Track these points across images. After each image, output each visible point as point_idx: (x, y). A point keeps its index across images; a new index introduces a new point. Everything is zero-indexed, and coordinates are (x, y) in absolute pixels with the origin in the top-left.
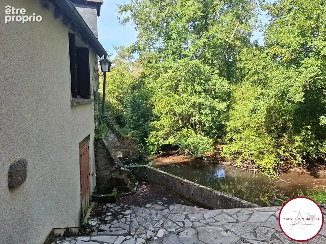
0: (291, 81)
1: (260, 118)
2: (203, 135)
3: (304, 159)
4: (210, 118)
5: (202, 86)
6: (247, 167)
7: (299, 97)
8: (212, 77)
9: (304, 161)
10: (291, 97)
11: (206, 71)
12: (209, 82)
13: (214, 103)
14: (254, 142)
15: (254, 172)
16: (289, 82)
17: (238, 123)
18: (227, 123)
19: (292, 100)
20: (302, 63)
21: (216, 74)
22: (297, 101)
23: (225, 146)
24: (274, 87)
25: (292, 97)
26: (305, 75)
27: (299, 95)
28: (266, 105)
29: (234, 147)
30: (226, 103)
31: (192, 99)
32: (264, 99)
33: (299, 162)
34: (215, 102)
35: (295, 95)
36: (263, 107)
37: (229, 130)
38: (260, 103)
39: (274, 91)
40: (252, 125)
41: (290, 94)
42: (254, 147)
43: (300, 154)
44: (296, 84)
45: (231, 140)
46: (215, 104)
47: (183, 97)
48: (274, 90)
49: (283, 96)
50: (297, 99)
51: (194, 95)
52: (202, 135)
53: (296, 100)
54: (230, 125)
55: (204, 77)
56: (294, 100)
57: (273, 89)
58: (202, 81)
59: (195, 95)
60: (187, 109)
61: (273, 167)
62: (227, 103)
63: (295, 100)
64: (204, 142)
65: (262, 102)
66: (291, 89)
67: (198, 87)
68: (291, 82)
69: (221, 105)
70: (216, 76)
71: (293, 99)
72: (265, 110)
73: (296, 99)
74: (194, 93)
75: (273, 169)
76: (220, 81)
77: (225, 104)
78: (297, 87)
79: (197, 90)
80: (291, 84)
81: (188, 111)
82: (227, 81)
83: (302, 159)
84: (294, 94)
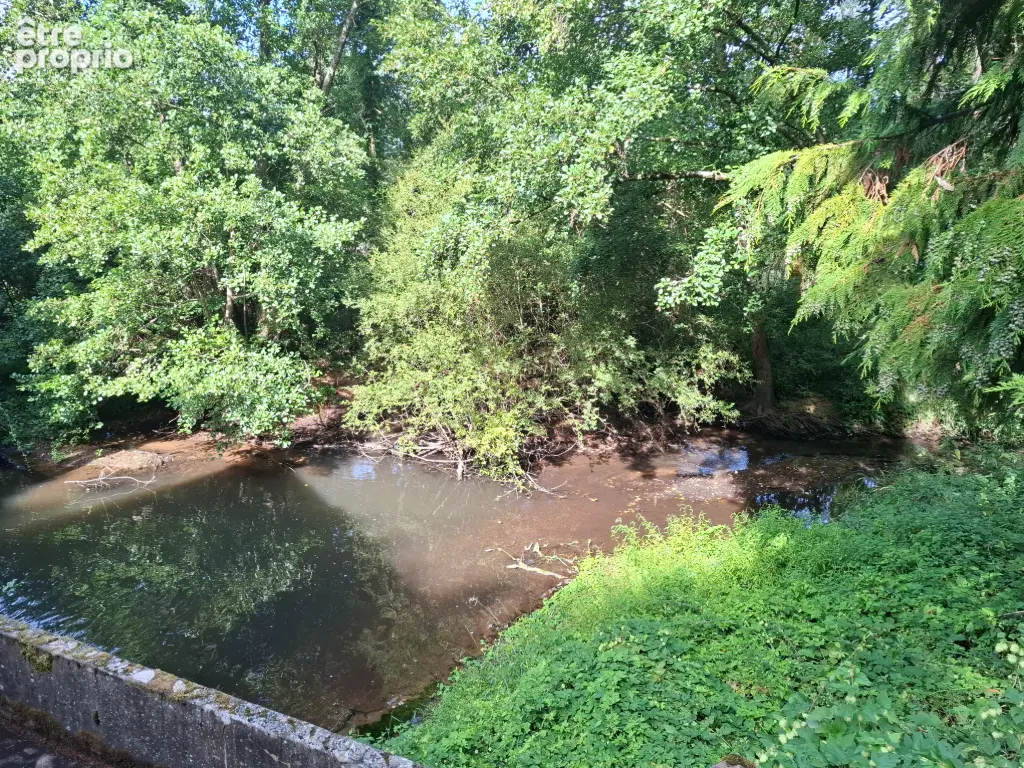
0: (570, 139)
1: (469, 284)
2: (278, 350)
3: (603, 417)
4: (291, 285)
5: (252, 146)
6: (440, 453)
7: (594, 203)
8: (291, 112)
9: (603, 420)
10: (570, 206)
11: (268, 83)
12: (280, 133)
13: (306, 223)
14: (454, 373)
15: (459, 471)
16: (563, 141)
17: (399, 303)
18: (363, 304)
19: (573, 215)
20: (607, 70)
21: (310, 101)
22: (589, 219)
23: (357, 390)
24: (513, 165)
25: (573, 202)
26: (615, 119)
27: (596, 195)
28: (487, 234)
29: (390, 392)
30: (351, 224)
31: (208, 199)
32: (481, 212)
33: (589, 425)
34: (313, 219)
35: (582, 195)
36: (477, 244)
37: (369, 331)
38: (467, 228)
39: (512, 178)
40: (448, 309)
41: (568, 189)
42: (455, 390)
43: (593, 400)
44: (586, 152)
45: (379, 366)
46: (311, 228)
47: (166, 192)
48: (514, 175)
49: (542, 201)
50: (589, 211)
51: (217, 185)
52: (272, 350)
53: (587, 217)
54: (374, 309)
55: (252, 107)
56: (578, 216)
57: (509, 172)
58: (247, 125)
59: (223, 185)
60: (193, 245)
61: (514, 452)
62: (357, 223)
63: (582, 217)
64: (280, 381)
65: (474, 223)
66: (568, 174)
67: (233, 151)
68: (568, 142)
69: (331, 233)
70: (313, 112)
71: (575, 212)
72: (482, 252)
73: (586, 212)
74: (220, 176)
75: (515, 457)
76: (327, 131)
77: (348, 229)
78: (588, 165)
79: (230, 164)
80: (569, 151)
81: (197, 253)
82: (357, 137)
83: (597, 417)
84: (580, 189)
